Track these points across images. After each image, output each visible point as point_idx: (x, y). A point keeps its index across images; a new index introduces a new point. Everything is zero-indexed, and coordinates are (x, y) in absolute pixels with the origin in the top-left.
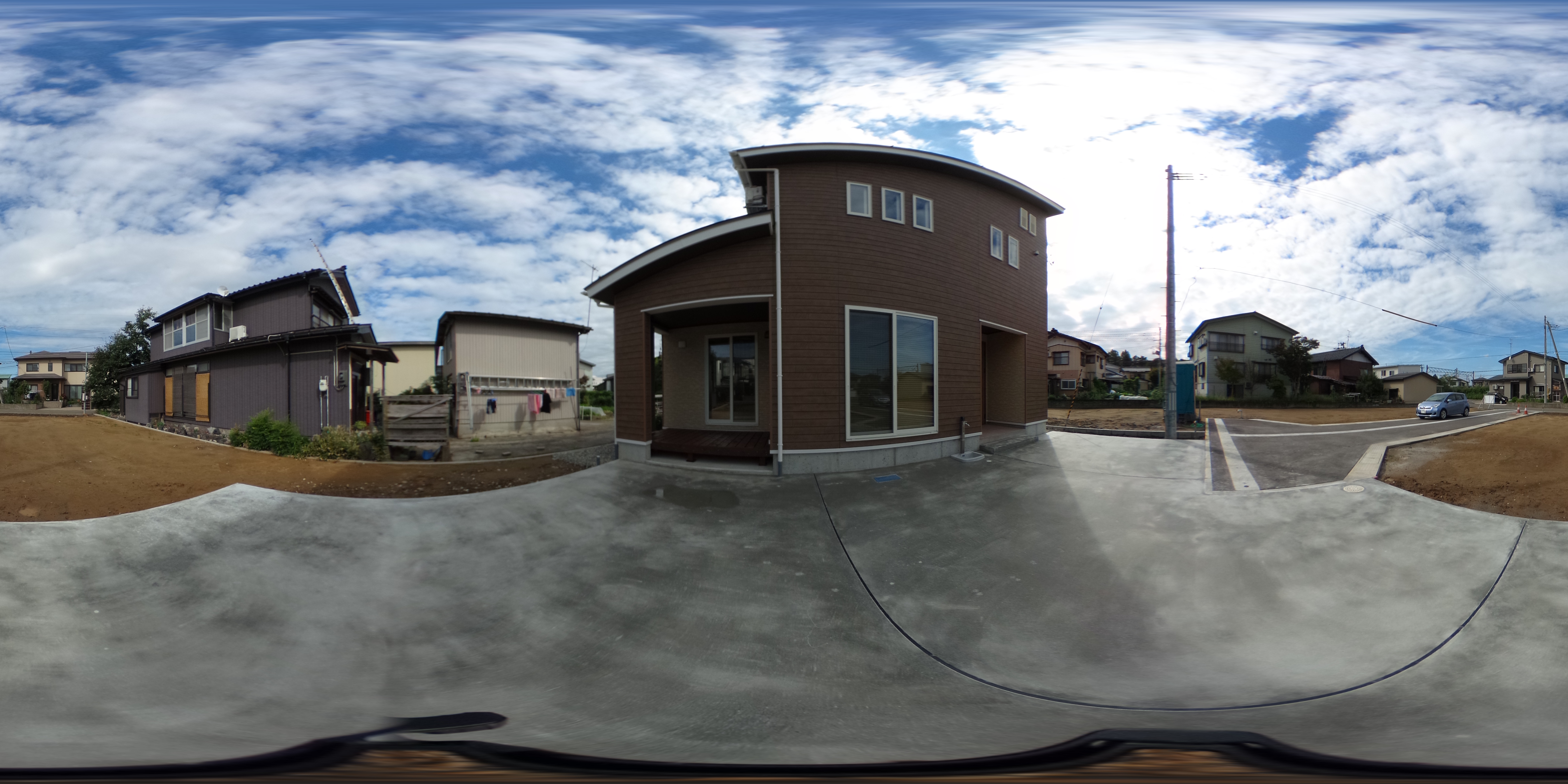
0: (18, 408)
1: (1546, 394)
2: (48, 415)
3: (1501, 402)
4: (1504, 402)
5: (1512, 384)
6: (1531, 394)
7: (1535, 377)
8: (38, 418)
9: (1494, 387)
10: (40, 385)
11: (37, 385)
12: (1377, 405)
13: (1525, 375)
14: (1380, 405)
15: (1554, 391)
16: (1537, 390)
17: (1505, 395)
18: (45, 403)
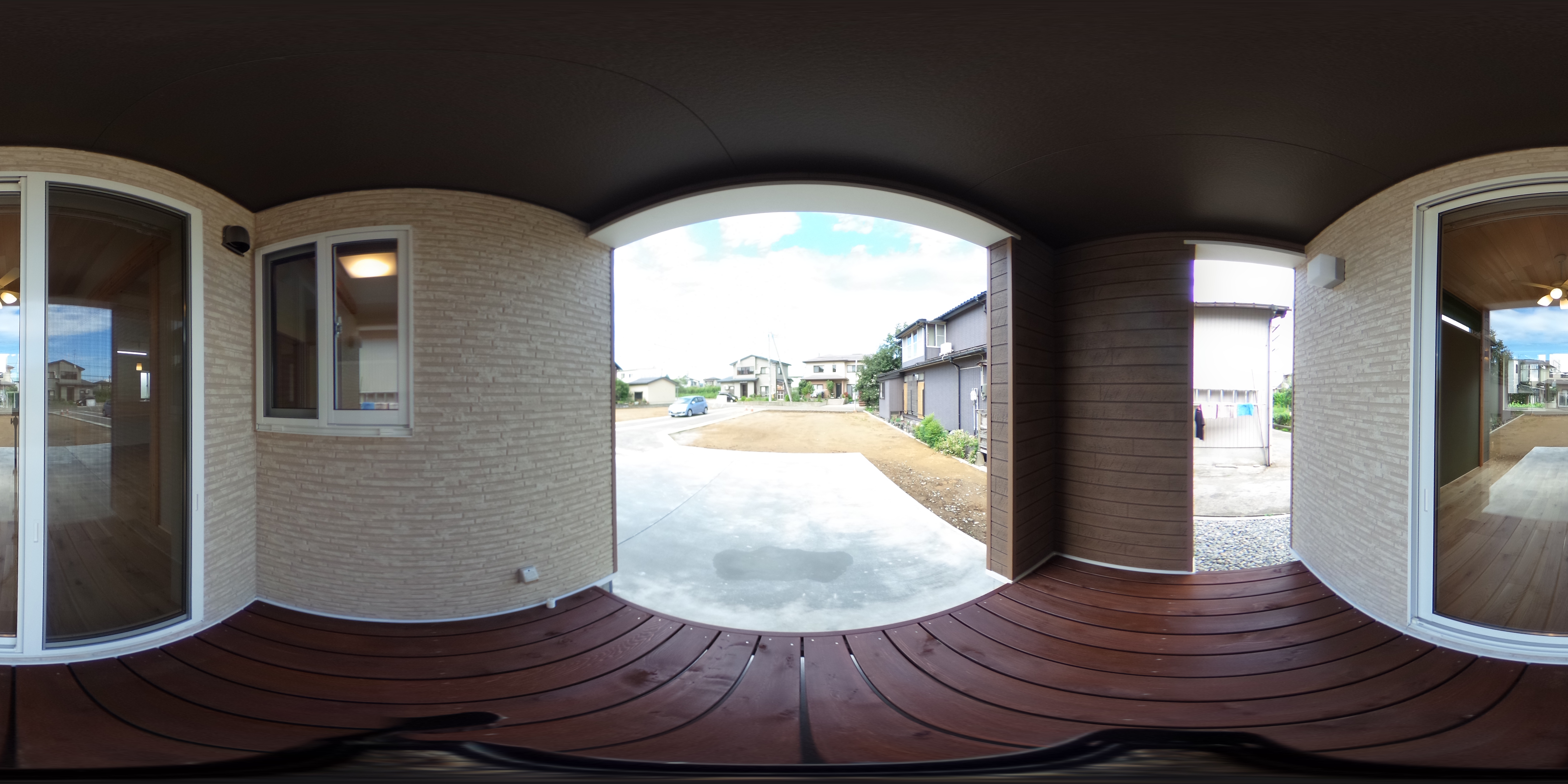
0: (804, 406)
1: (772, 392)
2: (825, 412)
3: (732, 401)
4: (734, 401)
5: (741, 384)
6: (758, 393)
7: (761, 378)
8: (816, 413)
9: (725, 387)
10: (825, 384)
11: (822, 385)
12: (627, 406)
13: (752, 377)
14: (629, 406)
15: (778, 390)
16: (763, 389)
17: (735, 395)
18: (829, 400)
